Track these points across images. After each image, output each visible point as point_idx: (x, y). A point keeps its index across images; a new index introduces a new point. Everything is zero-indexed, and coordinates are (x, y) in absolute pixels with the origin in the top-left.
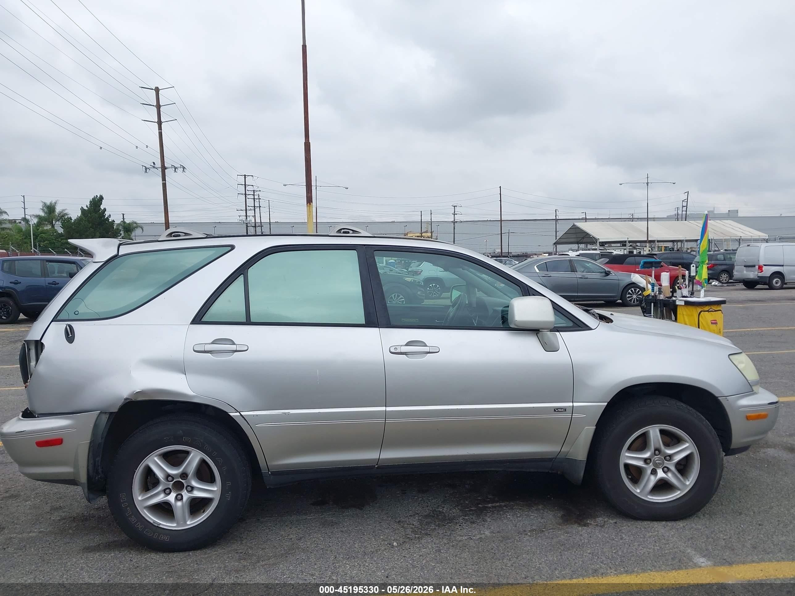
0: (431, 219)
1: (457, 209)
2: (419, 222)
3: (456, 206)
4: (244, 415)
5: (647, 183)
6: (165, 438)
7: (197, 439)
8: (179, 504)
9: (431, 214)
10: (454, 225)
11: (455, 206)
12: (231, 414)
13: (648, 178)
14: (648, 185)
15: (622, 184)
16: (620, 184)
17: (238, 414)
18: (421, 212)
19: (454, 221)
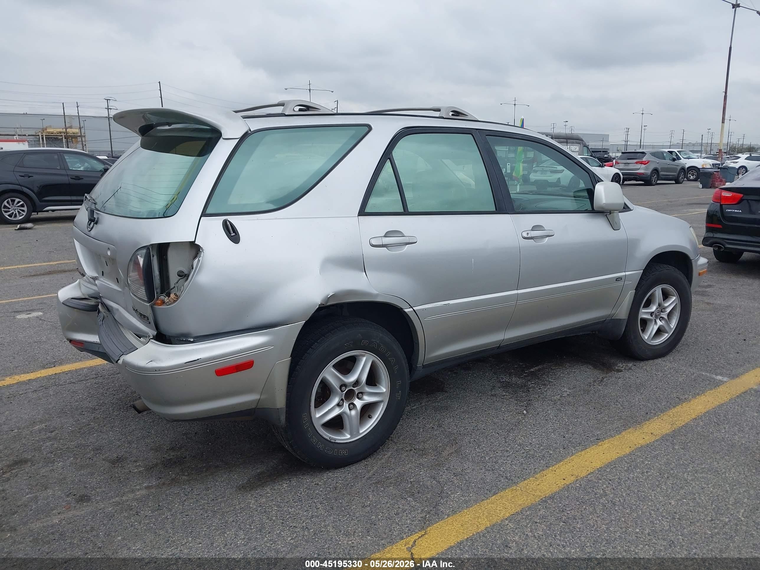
0: (78, 113)
1: (111, 104)
2: (62, 115)
3: (110, 100)
4: (417, 310)
5: (310, 90)
6: (345, 345)
7: (374, 340)
8: (353, 412)
9: (78, 107)
10: (109, 121)
11: (108, 100)
12: (406, 310)
13: (310, 84)
14: (310, 92)
15: (287, 89)
16: (285, 89)
17: (411, 309)
18: (63, 104)
19: (109, 116)
